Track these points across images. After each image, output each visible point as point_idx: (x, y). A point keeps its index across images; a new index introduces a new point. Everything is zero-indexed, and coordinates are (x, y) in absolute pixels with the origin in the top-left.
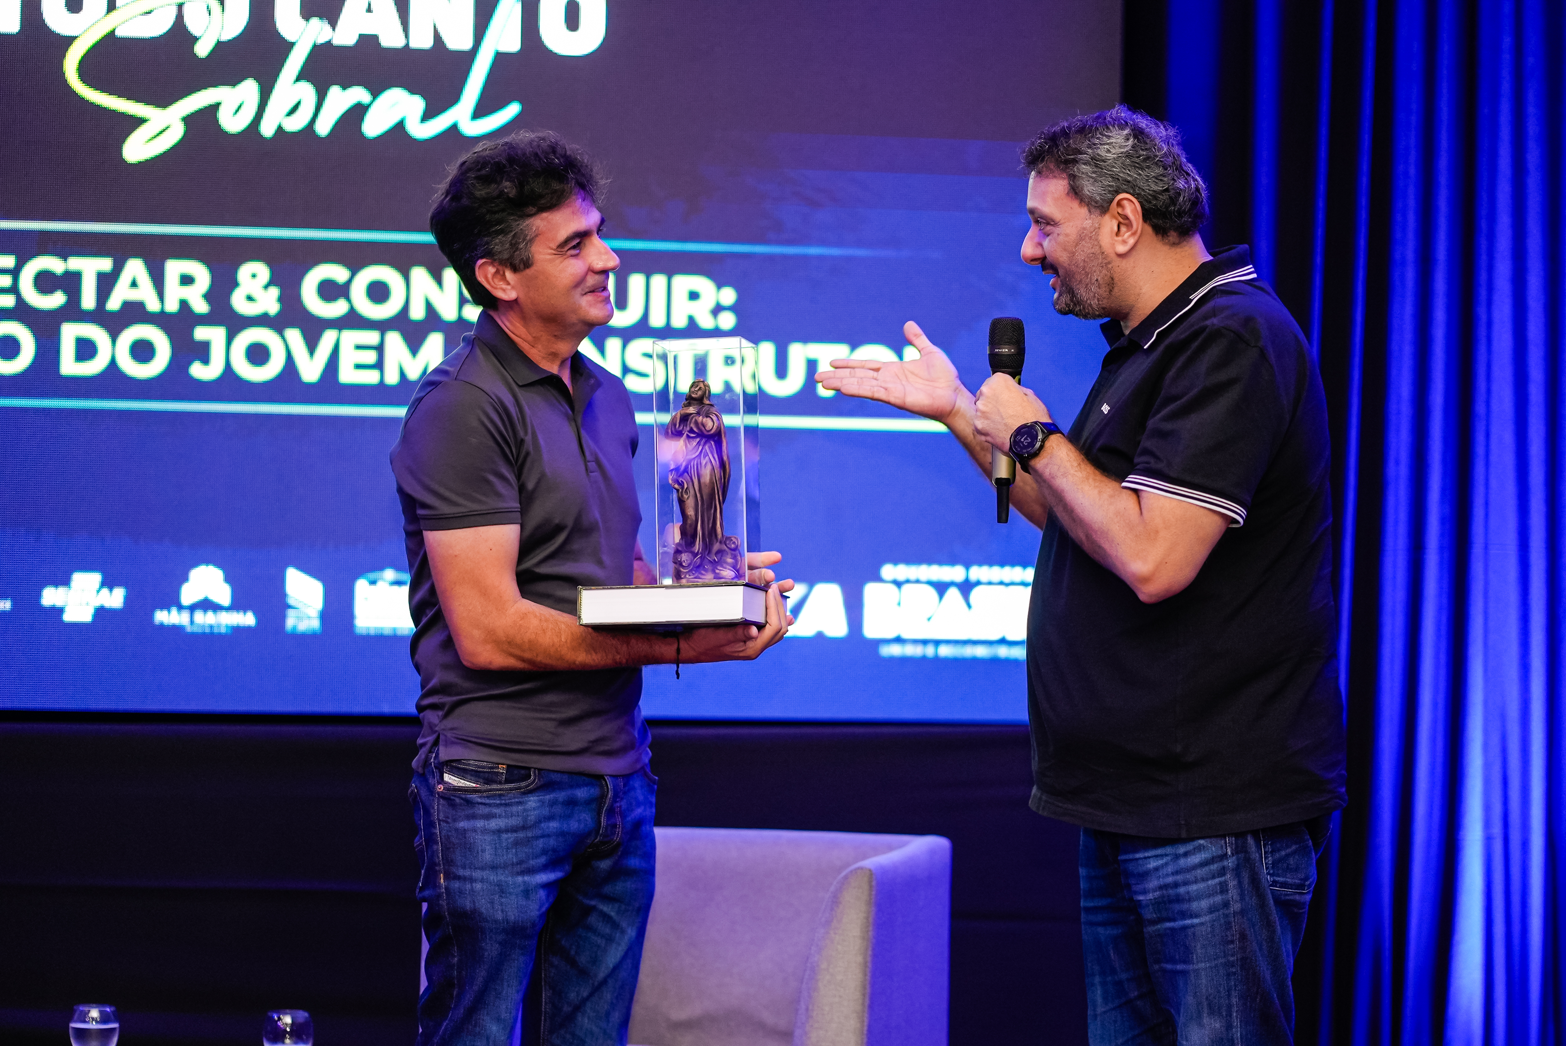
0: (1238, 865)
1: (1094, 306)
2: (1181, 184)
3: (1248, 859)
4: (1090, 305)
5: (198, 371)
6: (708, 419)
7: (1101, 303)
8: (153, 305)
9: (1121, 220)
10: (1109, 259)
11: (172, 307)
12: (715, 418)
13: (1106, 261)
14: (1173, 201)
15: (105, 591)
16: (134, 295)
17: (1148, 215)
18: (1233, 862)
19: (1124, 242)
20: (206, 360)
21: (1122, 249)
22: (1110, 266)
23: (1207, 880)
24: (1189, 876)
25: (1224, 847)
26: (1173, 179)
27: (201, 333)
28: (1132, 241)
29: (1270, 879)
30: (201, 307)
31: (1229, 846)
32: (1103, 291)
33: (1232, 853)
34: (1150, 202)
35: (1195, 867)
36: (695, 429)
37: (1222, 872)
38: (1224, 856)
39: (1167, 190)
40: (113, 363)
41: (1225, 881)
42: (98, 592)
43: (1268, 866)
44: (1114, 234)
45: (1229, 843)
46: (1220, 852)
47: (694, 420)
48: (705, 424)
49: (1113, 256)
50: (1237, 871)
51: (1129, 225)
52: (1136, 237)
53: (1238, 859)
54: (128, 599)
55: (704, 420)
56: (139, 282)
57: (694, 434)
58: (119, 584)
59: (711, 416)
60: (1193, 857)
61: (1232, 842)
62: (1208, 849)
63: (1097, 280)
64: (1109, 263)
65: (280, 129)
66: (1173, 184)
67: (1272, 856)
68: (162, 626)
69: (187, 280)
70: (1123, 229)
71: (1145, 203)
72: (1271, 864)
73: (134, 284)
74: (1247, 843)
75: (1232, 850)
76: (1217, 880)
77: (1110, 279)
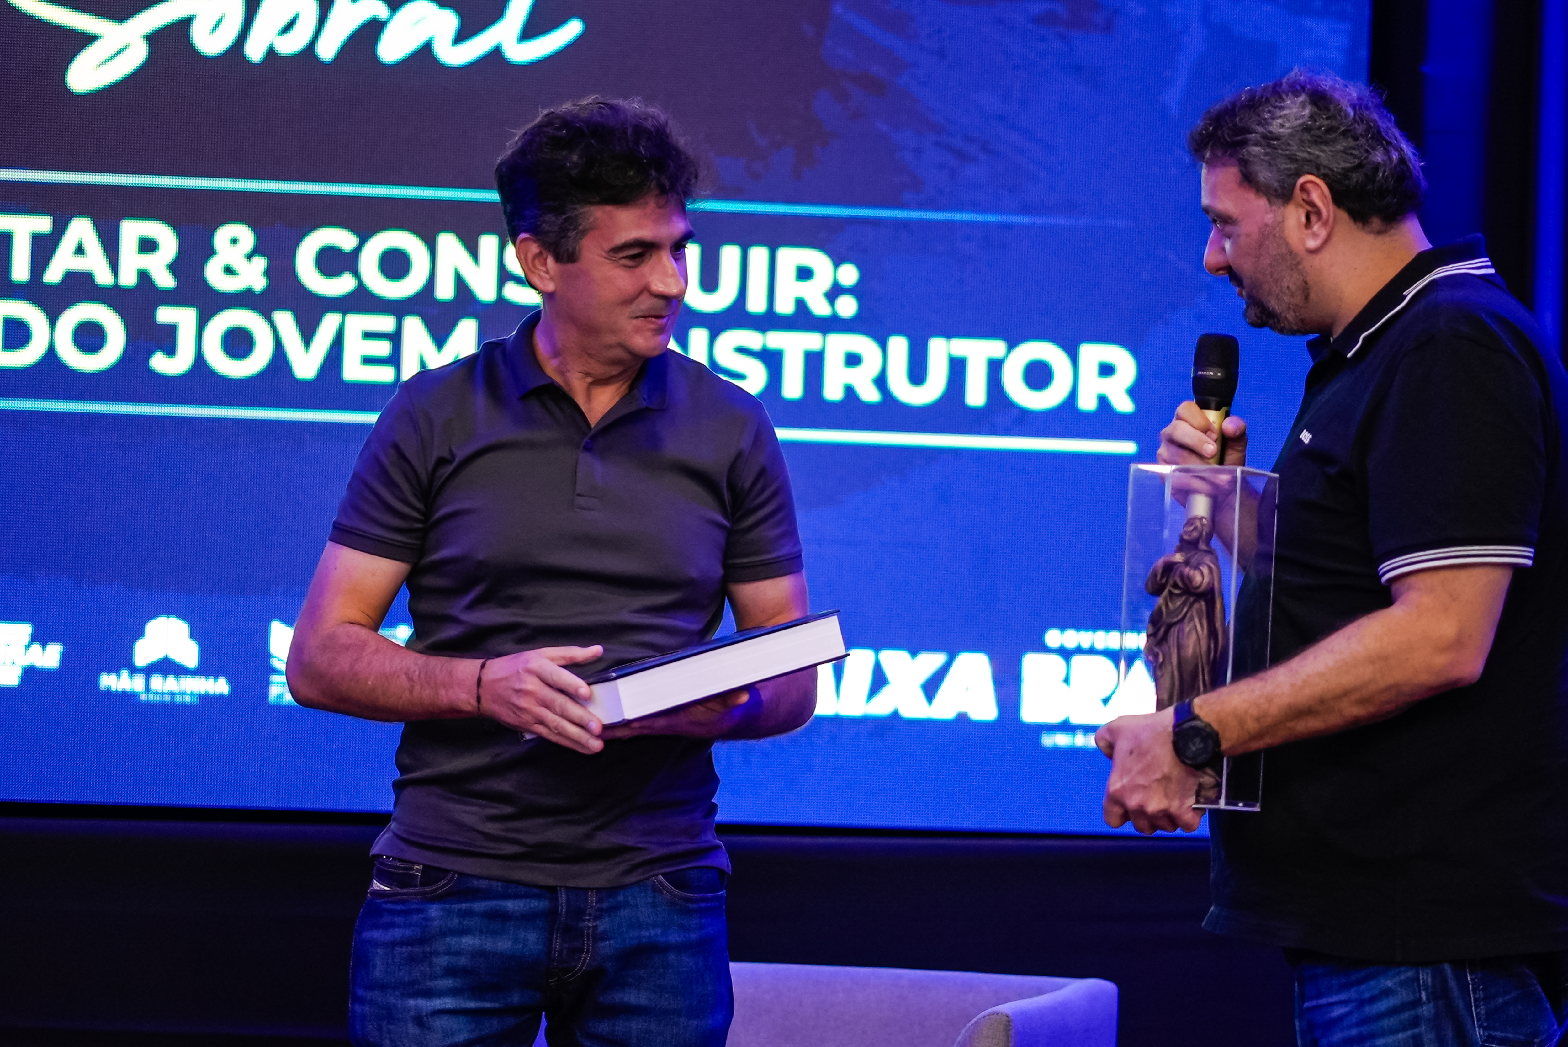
0: (1437, 1015)
1: (1291, 319)
2: (1378, 156)
4: (1285, 316)
5: (160, 363)
6: (1196, 571)
7: (1298, 314)
8: (103, 277)
9: (1310, 209)
10: (1299, 259)
11: (128, 279)
12: (1206, 571)
13: (1296, 262)
14: (1371, 178)
15: (37, 647)
16: (79, 264)
18: (1430, 1011)
19: (1315, 235)
20: (171, 351)
21: (1312, 244)
22: (1300, 267)
23: (1397, 1032)
24: (1374, 1027)
26: (1367, 151)
27: (165, 315)
28: (1323, 233)
29: (1484, 1033)
30: (165, 280)
31: (1423, 989)
32: (1298, 300)
33: (1428, 1000)
34: (1340, 184)
35: (1380, 1016)
36: (1179, 584)
37: (1416, 1023)
38: (1418, 1004)
39: (1360, 166)
40: (51, 352)
41: (1419, 1036)
42: (27, 648)
44: (1303, 227)
45: (1423, 986)
47: (1178, 572)
48: (1192, 579)
49: (1303, 253)
50: (1436, 1022)
51: (1319, 213)
52: (1328, 228)
53: (1437, 1007)
54: (65, 658)
55: (1191, 573)
56: (87, 247)
57: (1179, 590)
58: (54, 640)
59: (1201, 567)
63: (1288, 287)
64: (1299, 263)
65: (271, 53)
66: (1366, 158)
68: (108, 692)
69: (148, 246)
70: (1313, 218)
71: (1334, 186)
73: (80, 250)
75: (1427, 996)
76: (1408, 1034)
77: (1304, 284)
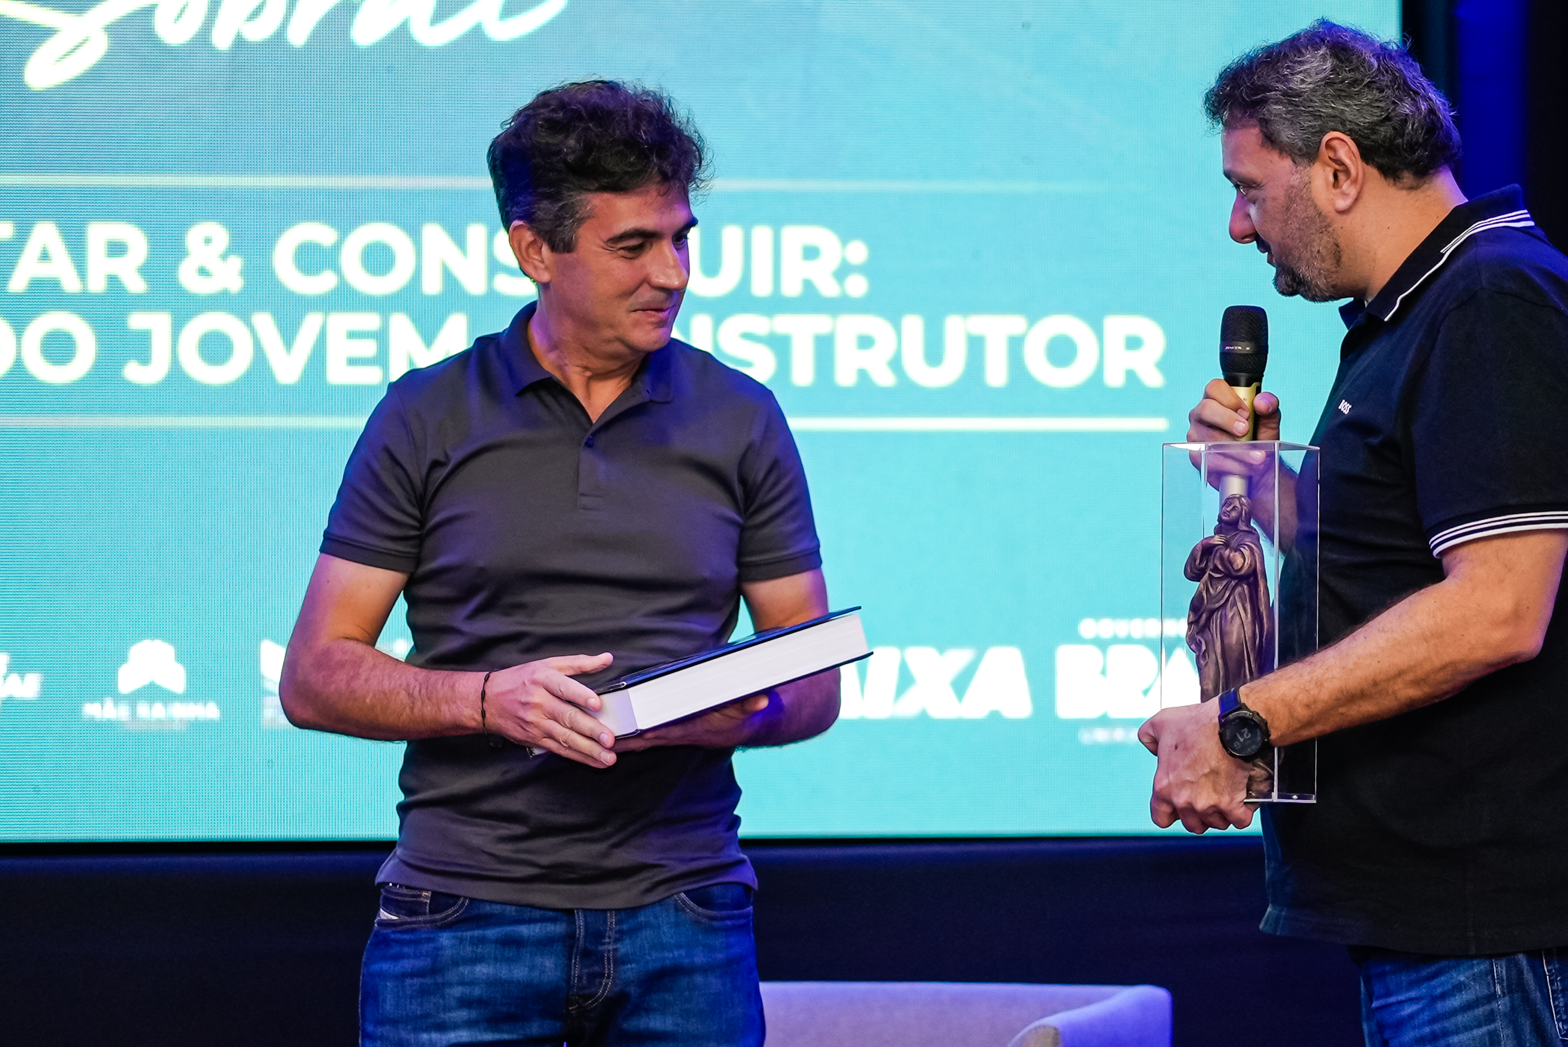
0: (1513, 1008)
1: (1322, 286)
2: (1406, 108)
3: (1527, 1000)
4: (1317, 286)
5: (135, 373)
6: (1237, 553)
7: (1329, 280)
8: (71, 284)
9: (1337, 167)
10: (1328, 220)
11: (97, 285)
12: (1246, 552)
13: (1325, 224)
14: (1400, 131)
15: (14, 677)
16: (44, 271)
17: (1367, 154)
18: (1505, 1004)
19: (1344, 194)
20: (145, 359)
21: (1342, 204)
22: (1330, 229)
23: (1472, 1029)
24: (1448, 1025)
25: (1492, 984)
26: (1394, 103)
27: (137, 321)
28: (1353, 192)
29: (1563, 1027)
30: (136, 285)
31: (1498, 983)
32: (1328, 264)
33: (1503, 992)
34: (1368, 138)
35: (1454, 1012)
36: (1220, 567)
37: (1490, 1017)
38: (1492, 997)
39: (1388, 118)
40: (18, 364)
41: (1496, 1030)
42: (5, 678)
43: (1559, 1010)
44: (1331, 187)
45: (1497, 979)
46: (1486, 992)
47: (1218, 554)
48: (1233, 561)
49: (1333, 214)
50: (1512, 1018)
51: (1347, 172)
52: (1358, 186)
53: (1512, 1000)
54: (45, 688)
55: (1232, 555)
56: (52, 252)
57: (1220, 574)
58: (33, 669)
59: (1242, 549)
60: (1453, 999)
61: (1502, 977)
62: (1470, 988)
63: (1319, 252)
64: (1329, 226)
65: (239, 40)
66: (1394, 110)
67: (1563, 997)
68: (93, 722)
69: (116, 249)
70: (1341, 177)
71: (1362, 140)
72: (1562, 1007)
73: (45, 256)
74: (1523, 979)
75: (1502, 989)
76: (1485, 1029)
77: (1335, 247)
